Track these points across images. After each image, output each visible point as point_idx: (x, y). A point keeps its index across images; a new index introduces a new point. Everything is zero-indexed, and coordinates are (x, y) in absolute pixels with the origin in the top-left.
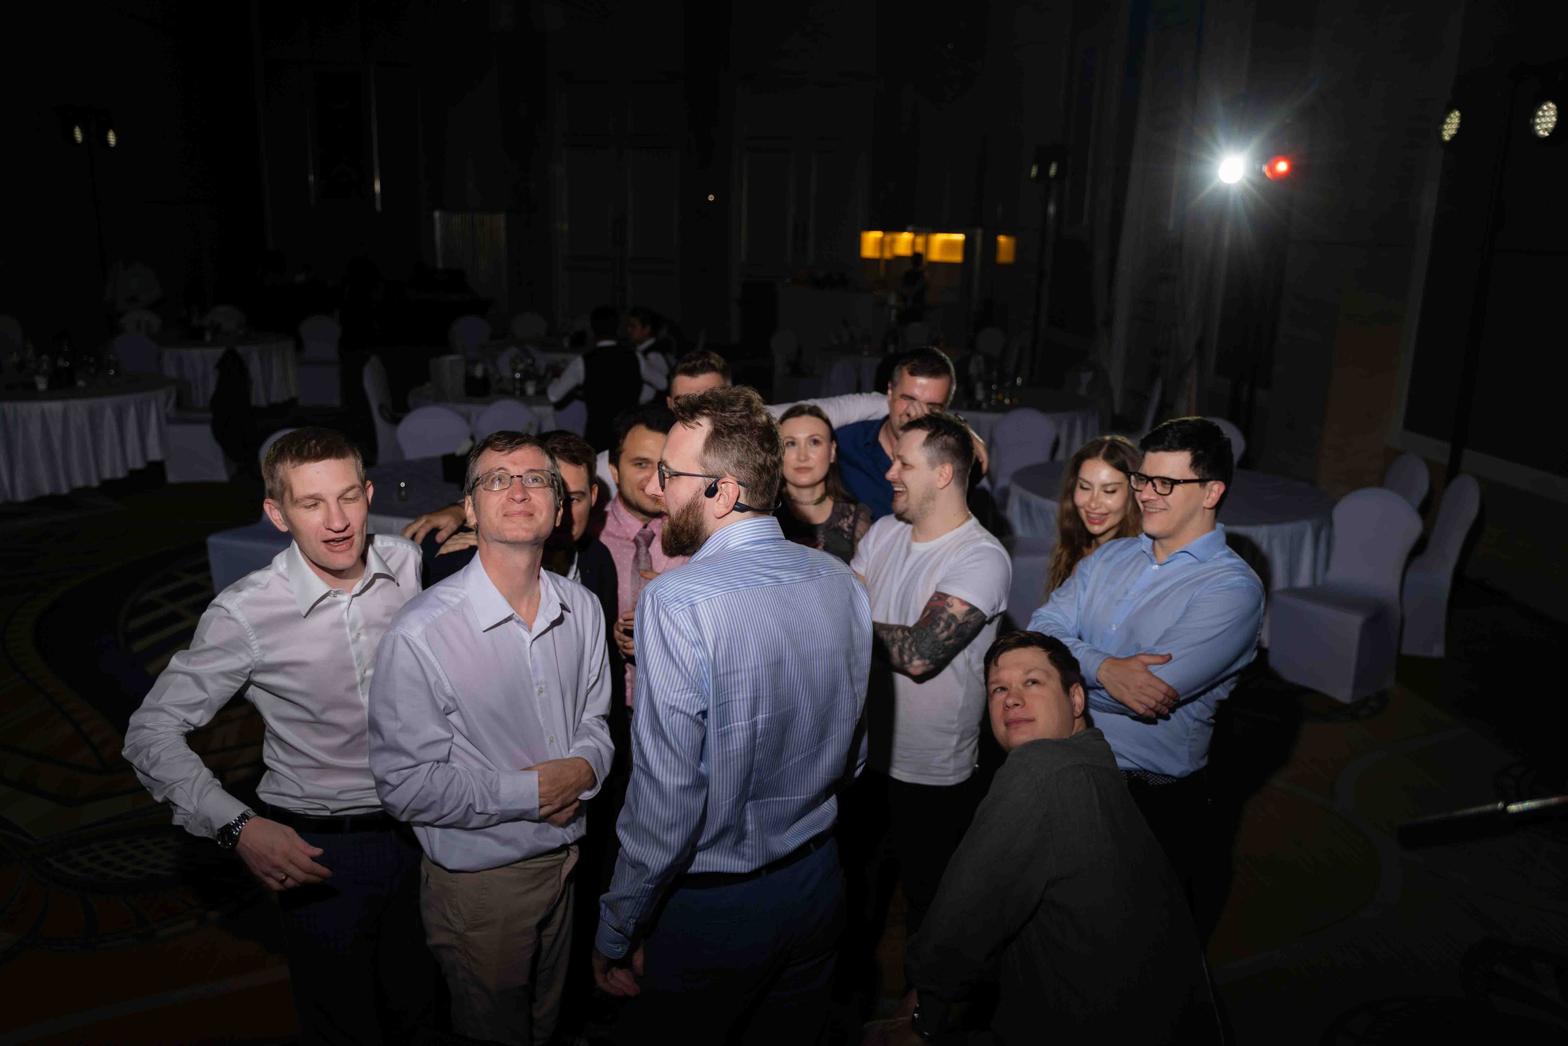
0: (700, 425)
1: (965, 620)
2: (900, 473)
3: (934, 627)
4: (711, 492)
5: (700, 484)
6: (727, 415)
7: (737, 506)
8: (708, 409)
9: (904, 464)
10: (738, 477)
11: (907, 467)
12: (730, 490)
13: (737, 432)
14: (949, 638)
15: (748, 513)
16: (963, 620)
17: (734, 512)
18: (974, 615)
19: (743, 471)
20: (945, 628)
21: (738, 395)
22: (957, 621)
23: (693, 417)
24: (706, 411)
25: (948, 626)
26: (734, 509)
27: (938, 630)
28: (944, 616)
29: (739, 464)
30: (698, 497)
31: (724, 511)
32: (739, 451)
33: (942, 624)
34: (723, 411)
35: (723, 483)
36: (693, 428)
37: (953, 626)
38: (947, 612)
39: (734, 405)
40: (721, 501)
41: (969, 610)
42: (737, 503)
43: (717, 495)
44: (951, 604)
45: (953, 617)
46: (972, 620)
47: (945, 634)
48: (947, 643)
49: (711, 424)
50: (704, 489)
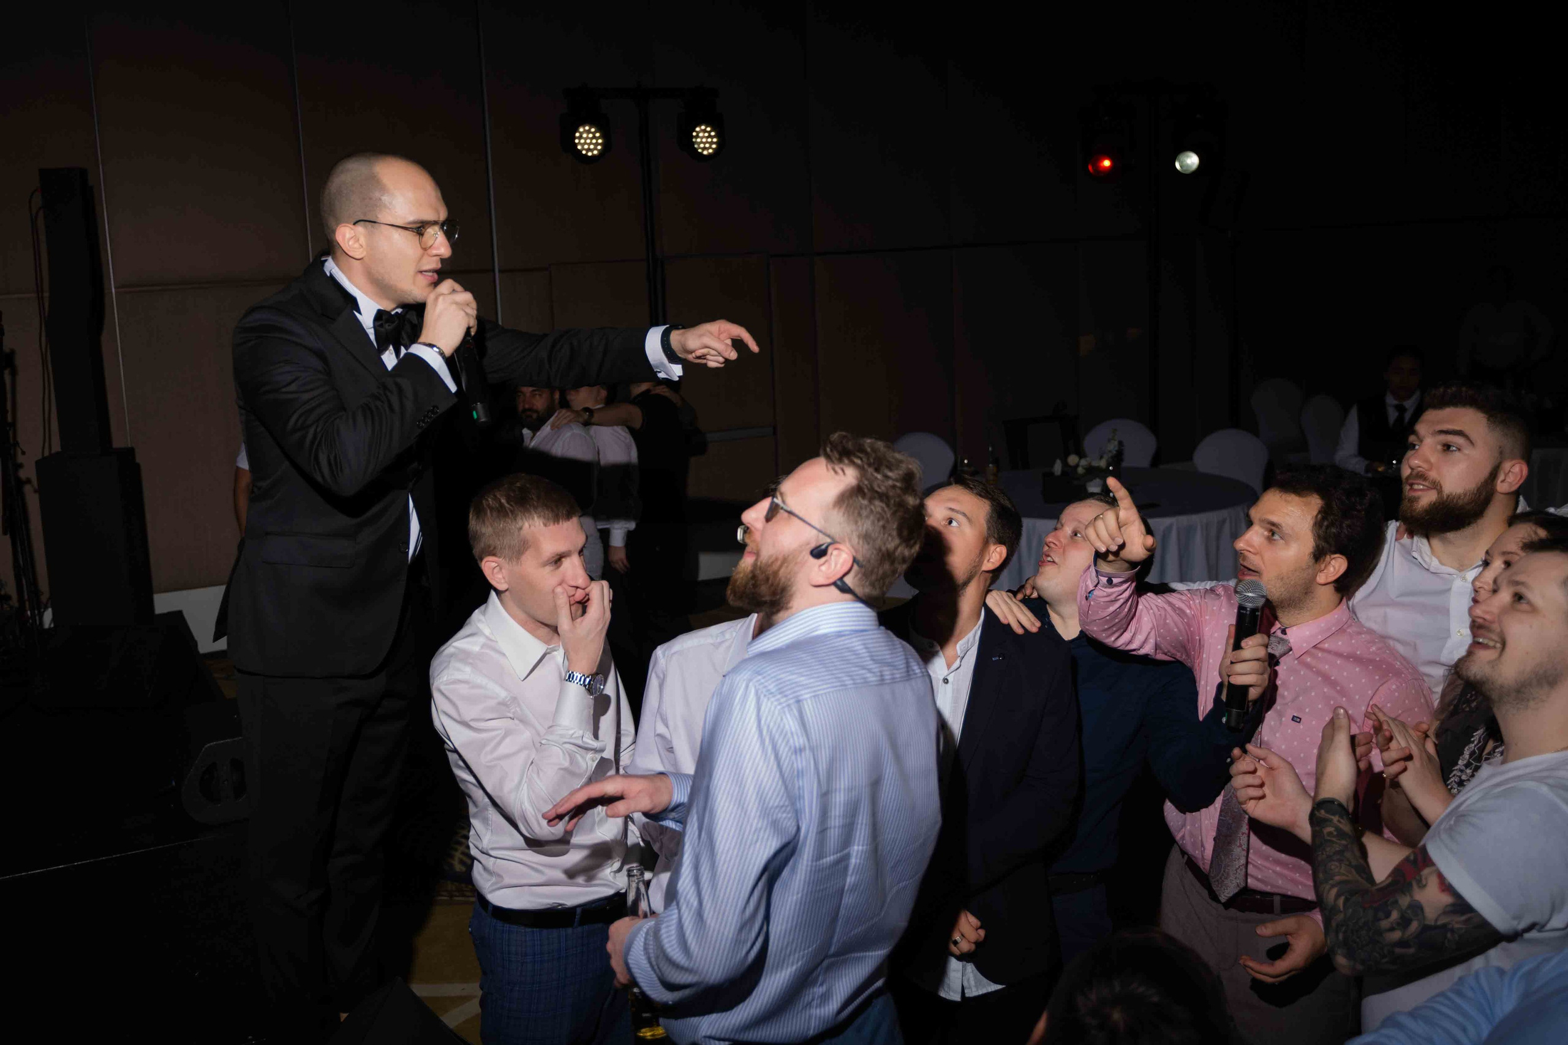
0: (844, 473)
1: (1439, 923)
2: (1505, 611)
3: (1381, 915)
4: (819, 553)
5: (811, 537)
6: (879, 476)
7: (839, 583)
8: (861, 459)
9: (1518, 597)
10: (856, 551)
11: (1524, 606)
12: (840, 560)
13: (882, 501)
14: (1402, 943)
15: (848, 596)
16: (1436, 920)
17: (833, 589)
18: (1463, 918)
19: (866, 547)
20: (1398, 924)
21: (901, 462)
22: (1424, 918)
23: (840, 460)
24: (859, 462)
25: (1404, 922)
26: (834, 584)
27: (1385, 924)
28: (1404, 901)
29: (866, 537)
30: (801, 552)
31: (822, 580)
32: (873, 523)
33: (1395, 915)
34: (877, 470)
35: (836, 549)
36: (836, 472)
37: (1414, 926)
38: (1411, 896)
39: (891, 470)
40: (823, 568)
41: (1453, 905)
42: (841, 579)
43: (823, 559)
44: (1424, 882)
45: (1417, 908)
46: (1457, 926)
47: (1396, 935)
48: (1398, 950)
49: (857, 478)
50: (813, 545)
